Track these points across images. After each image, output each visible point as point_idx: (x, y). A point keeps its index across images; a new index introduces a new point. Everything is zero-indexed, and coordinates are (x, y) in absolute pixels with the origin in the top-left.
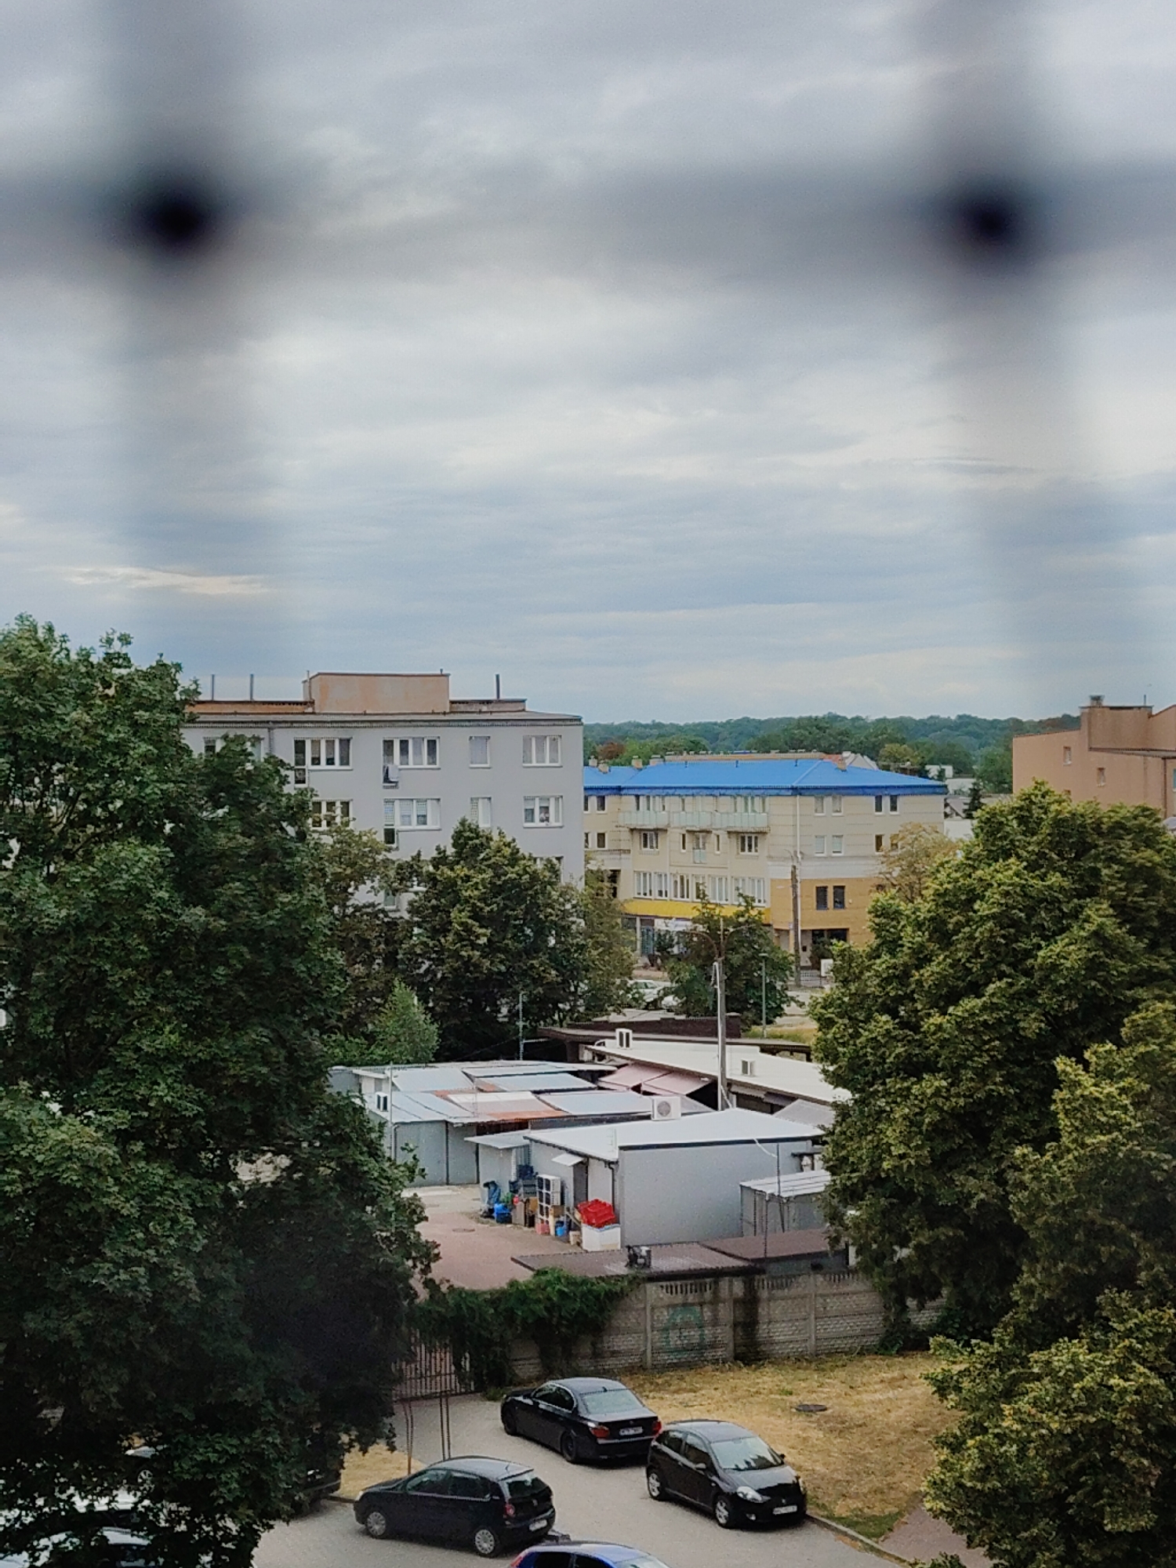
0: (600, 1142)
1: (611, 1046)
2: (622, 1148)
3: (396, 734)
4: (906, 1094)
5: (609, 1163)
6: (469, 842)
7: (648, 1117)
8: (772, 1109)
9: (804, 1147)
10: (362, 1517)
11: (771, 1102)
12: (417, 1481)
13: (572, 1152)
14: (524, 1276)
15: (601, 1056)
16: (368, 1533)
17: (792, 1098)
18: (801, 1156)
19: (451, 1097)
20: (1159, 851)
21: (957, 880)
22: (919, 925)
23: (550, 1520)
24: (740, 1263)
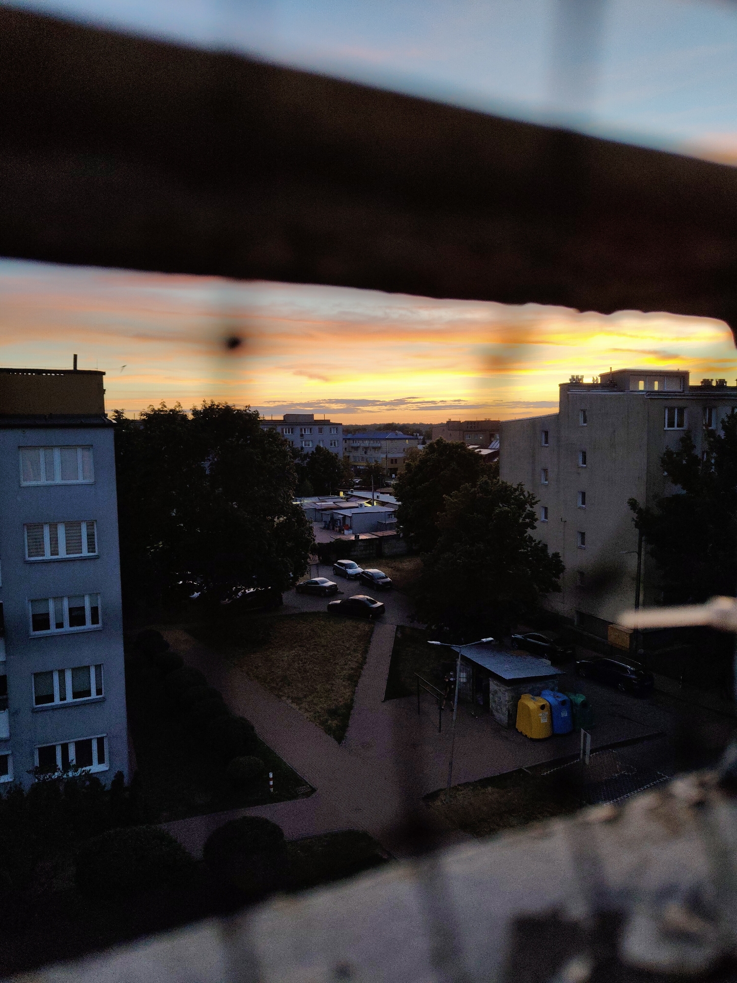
1: (349, 493)
2: (353, 514)
3: (303, 427)
6: (318, 449)
7: (358, 508)
9: (390, 513)
11: (383, 504)
13: (342, 514)
17: (388, 503)
18: (389, 515)
19: (316, 503)
20: (466, 451)
21: (424, 458)
24: (376, 537)
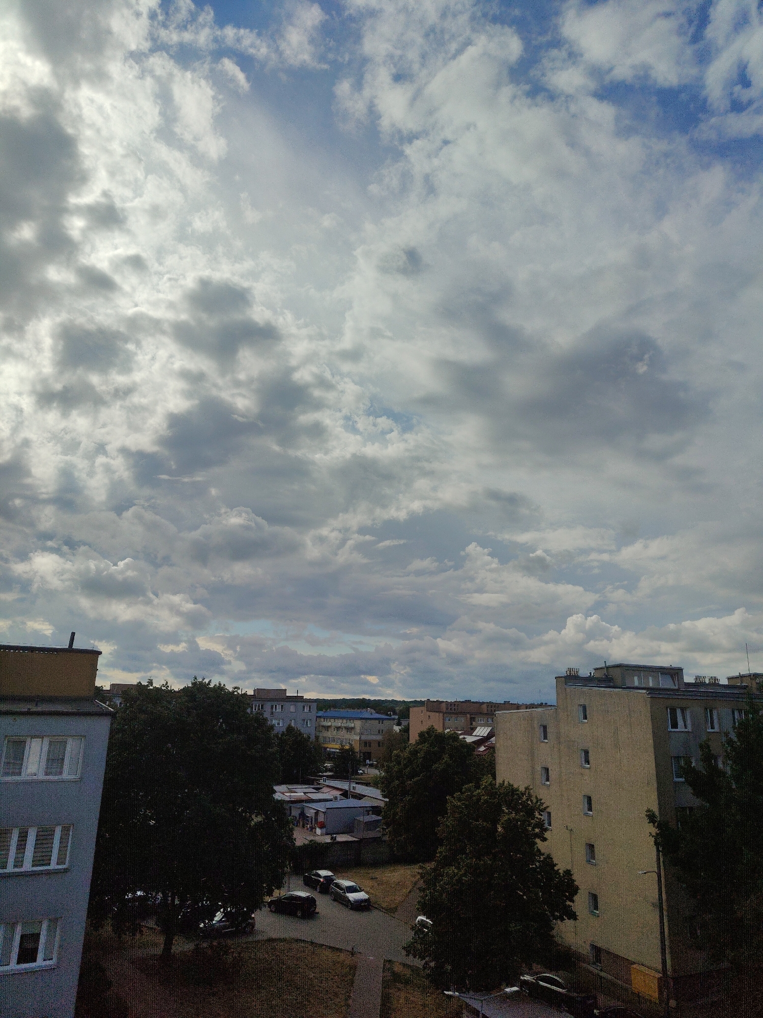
0: (321, 807)
1: (321, 781)
2: (327, 808)
3: (274, 703)
4: (402, 800)
5: (323, 812)
6: (290, 729)
7: (332, 801)
8: (360, 799)
9: (368, 809)
10: (270, 907)
11: (360, 797)
12: (283, 897)
13: (314, 809)
14: (307, 842)
15: (319, 784)
16: (271, 911)
17: (365, 796)
18: (368, 811)
19: (286, 794)
20: (458, 743)
22: (405, 759)
23: (315, 908)
24: (356, 839)
